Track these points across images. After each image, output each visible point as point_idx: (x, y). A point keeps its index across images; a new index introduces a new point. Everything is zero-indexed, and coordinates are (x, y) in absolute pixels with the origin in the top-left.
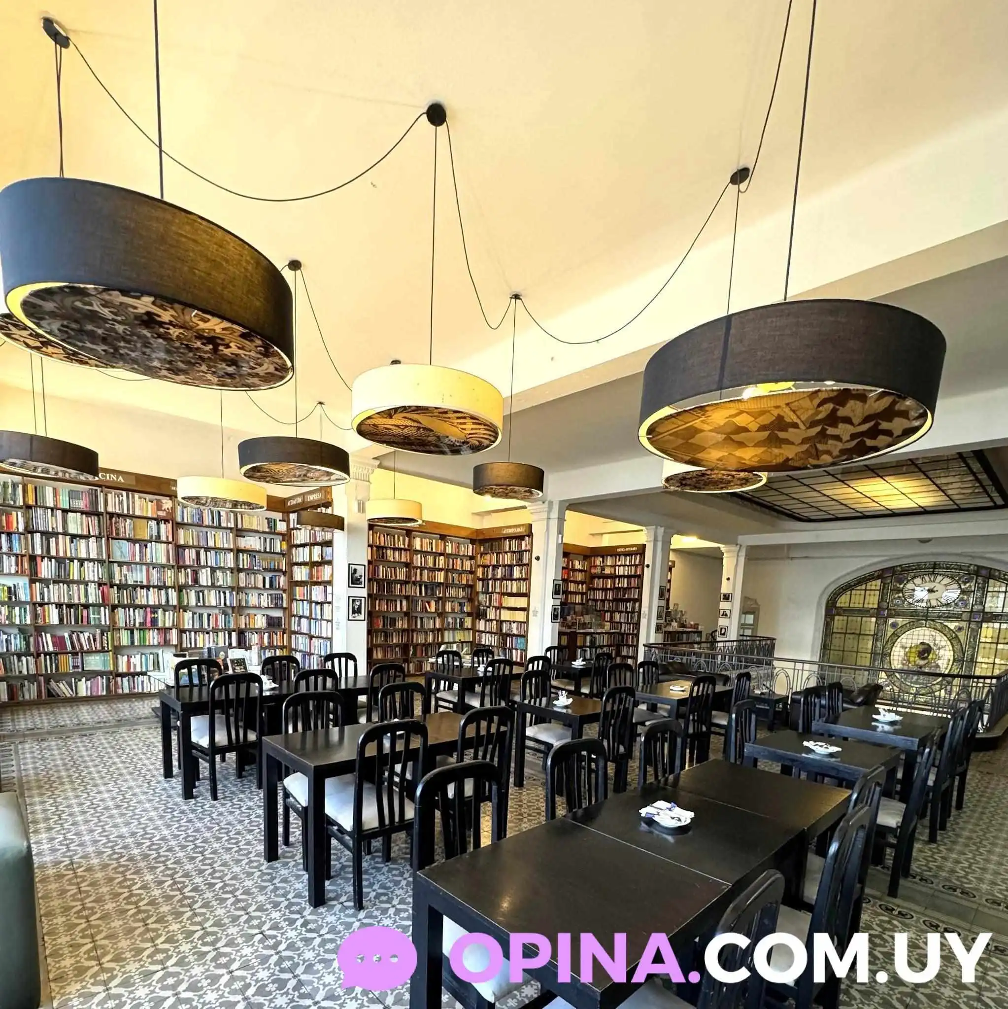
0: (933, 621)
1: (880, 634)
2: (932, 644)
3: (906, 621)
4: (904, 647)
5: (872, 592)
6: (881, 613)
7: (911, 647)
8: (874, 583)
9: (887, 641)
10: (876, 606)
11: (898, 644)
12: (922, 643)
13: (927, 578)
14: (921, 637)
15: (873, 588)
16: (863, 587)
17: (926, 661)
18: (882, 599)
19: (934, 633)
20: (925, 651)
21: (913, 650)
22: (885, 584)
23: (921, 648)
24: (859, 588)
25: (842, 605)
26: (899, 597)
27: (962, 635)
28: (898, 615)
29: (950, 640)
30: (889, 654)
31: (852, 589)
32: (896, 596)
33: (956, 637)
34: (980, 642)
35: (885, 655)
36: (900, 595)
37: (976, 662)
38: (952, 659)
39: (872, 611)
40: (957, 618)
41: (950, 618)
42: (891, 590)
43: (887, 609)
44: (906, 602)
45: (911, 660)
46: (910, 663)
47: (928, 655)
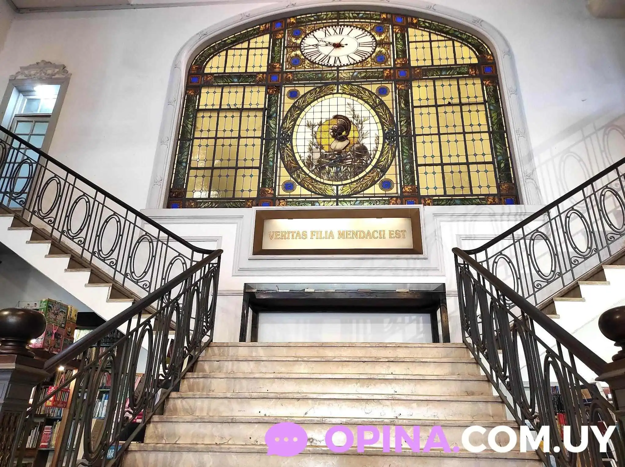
0: (348, 84)
1: (273, 109)
2: (350, 117)
3: (310, 87)
4: (311, 126)
5: (258, 52)
6: (273, 78)
7: (321, 124)
8: (260, 39)
9: (286, 118)
10: (264, 69)
11: (301, 122)
12: (336, 117)
13: (330, 30)
14: (334, 109)
15: (259, 45)
16: (245, 45)
17: (345, 143)
19: (351, 102)
20: (342, 128)
21: (325, 128)
22: (275, 40)
23: (335, 124)
24: (237, 47)
25: (214, 71)
26: (296, 55)
27: (388, 100)
28: (298, 80)
29: (373, 108)
30: (290, 138)
31: (230, 48)
32: (293, 54)
33: (382, 103)
34: (413, 107)
35: (283, 139)
36: (299, 52)
37: (415, 135)
38: (381, 134)
39: (260, 76)
40: (378, 77)
41: (369, 77)
42: (284, 47)
43: (282, 72)
44: (307, 61)
45: (324, 142)
46: (322, 147)
47: (348, 133)
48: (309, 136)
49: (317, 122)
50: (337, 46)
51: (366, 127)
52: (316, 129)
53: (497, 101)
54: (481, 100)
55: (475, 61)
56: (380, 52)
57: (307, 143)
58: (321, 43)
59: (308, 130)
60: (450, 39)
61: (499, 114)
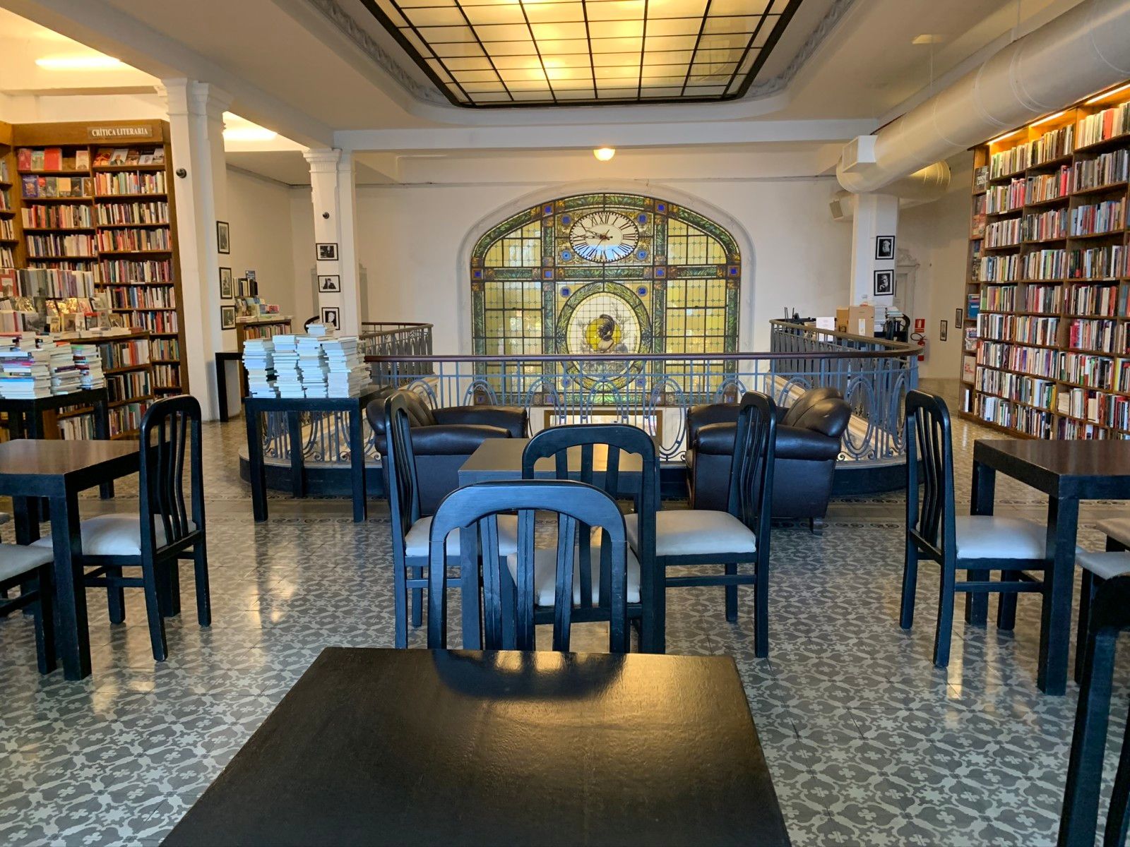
0: (611, 281)
1: (549, 308)
2: (614, 317)
3: (580, 285)
4: (581, 325)
5: (532, 242)
6: (547, 273)
7: (590, 324)
8: (531, 227)
9: (560, 317)
10: (538, 264)
11: (574, 321)
12: (602, 317)
13: (597, 217)
14: (600, 308)
15: (532, 234)
16: (519, 234)
17: (610, 342)
18: (545, 253)
19: (614, 301)
20: (608, 327)
21: (593, 327)
22: (546, 228)
23: (601, 324)
24: (512, 235)
25: (493, 264)
26: (567, 248)
27: (646, 300)
28: (569, 276)
29: (634, 309)
30: (565, 337)
31: (504, 238)
32: (563, 247)
33: (641, 303)
34: (667, 308)
35: (560, 338)
36: (568, 245)
37: (666, 337)
38: (639, 335)
39: (535, 271)
40: (638, 276)
41: (630, 276)
42: (555, 238)
43: (554, 267)
44: (576, 256)
45: (593, 341)
46: (591, 347)
47: (612, 333)
48: (580, 335)
49: (586, 321)
50: (603, 237)
51: (627, 327)
52: (585, 328)
53: (736, 306)
54: (722, 304)
55: (724, 261)
56: (642, 246)
57: (579, 342)
58: (588, 234)
59: (579, 329)
60: (706, 235)
61: (735, 319)
